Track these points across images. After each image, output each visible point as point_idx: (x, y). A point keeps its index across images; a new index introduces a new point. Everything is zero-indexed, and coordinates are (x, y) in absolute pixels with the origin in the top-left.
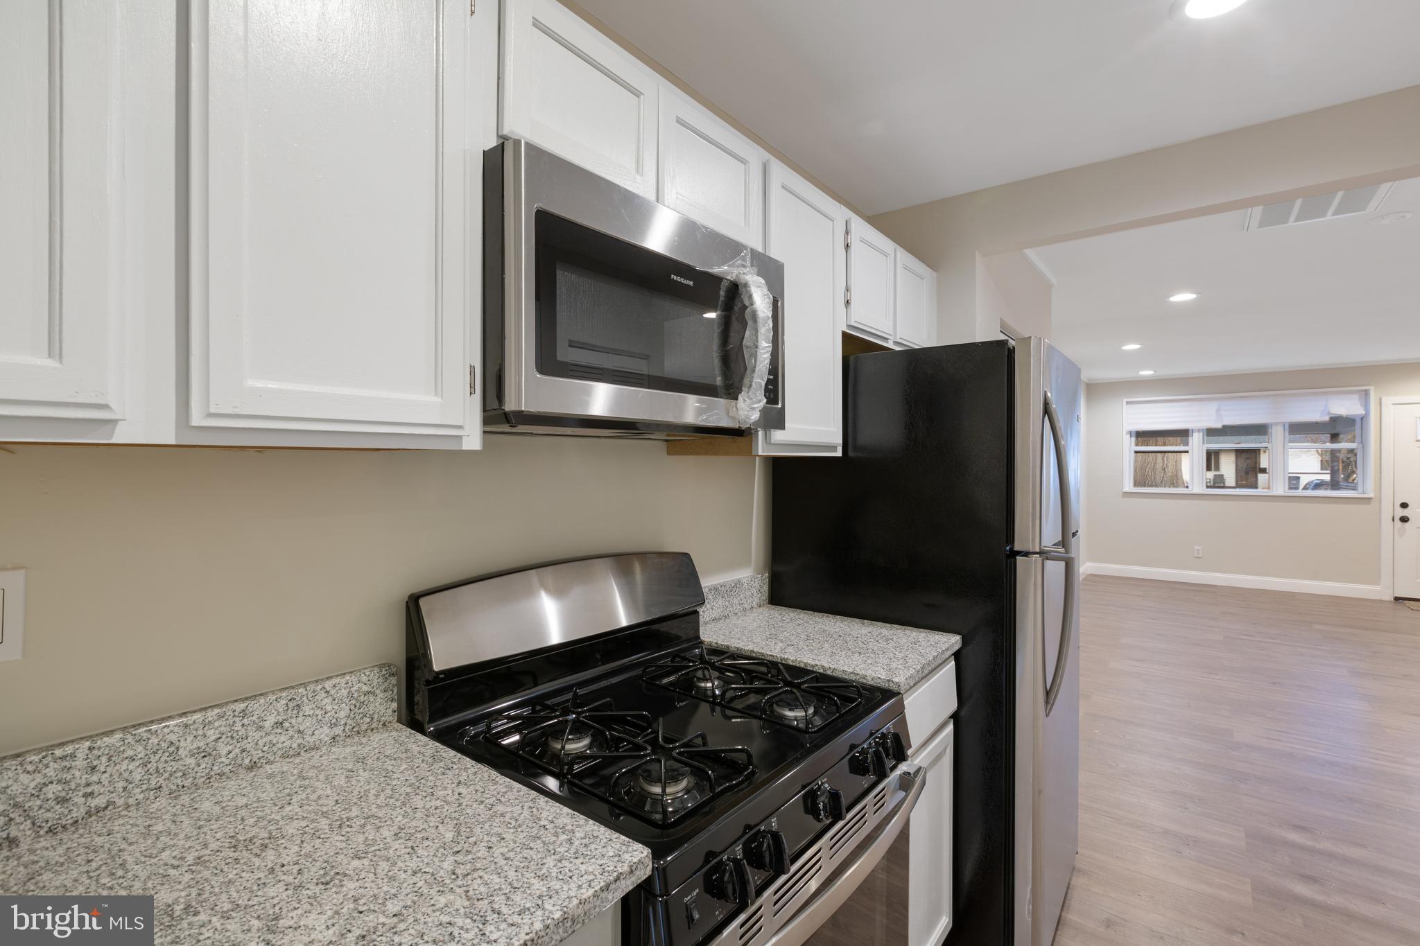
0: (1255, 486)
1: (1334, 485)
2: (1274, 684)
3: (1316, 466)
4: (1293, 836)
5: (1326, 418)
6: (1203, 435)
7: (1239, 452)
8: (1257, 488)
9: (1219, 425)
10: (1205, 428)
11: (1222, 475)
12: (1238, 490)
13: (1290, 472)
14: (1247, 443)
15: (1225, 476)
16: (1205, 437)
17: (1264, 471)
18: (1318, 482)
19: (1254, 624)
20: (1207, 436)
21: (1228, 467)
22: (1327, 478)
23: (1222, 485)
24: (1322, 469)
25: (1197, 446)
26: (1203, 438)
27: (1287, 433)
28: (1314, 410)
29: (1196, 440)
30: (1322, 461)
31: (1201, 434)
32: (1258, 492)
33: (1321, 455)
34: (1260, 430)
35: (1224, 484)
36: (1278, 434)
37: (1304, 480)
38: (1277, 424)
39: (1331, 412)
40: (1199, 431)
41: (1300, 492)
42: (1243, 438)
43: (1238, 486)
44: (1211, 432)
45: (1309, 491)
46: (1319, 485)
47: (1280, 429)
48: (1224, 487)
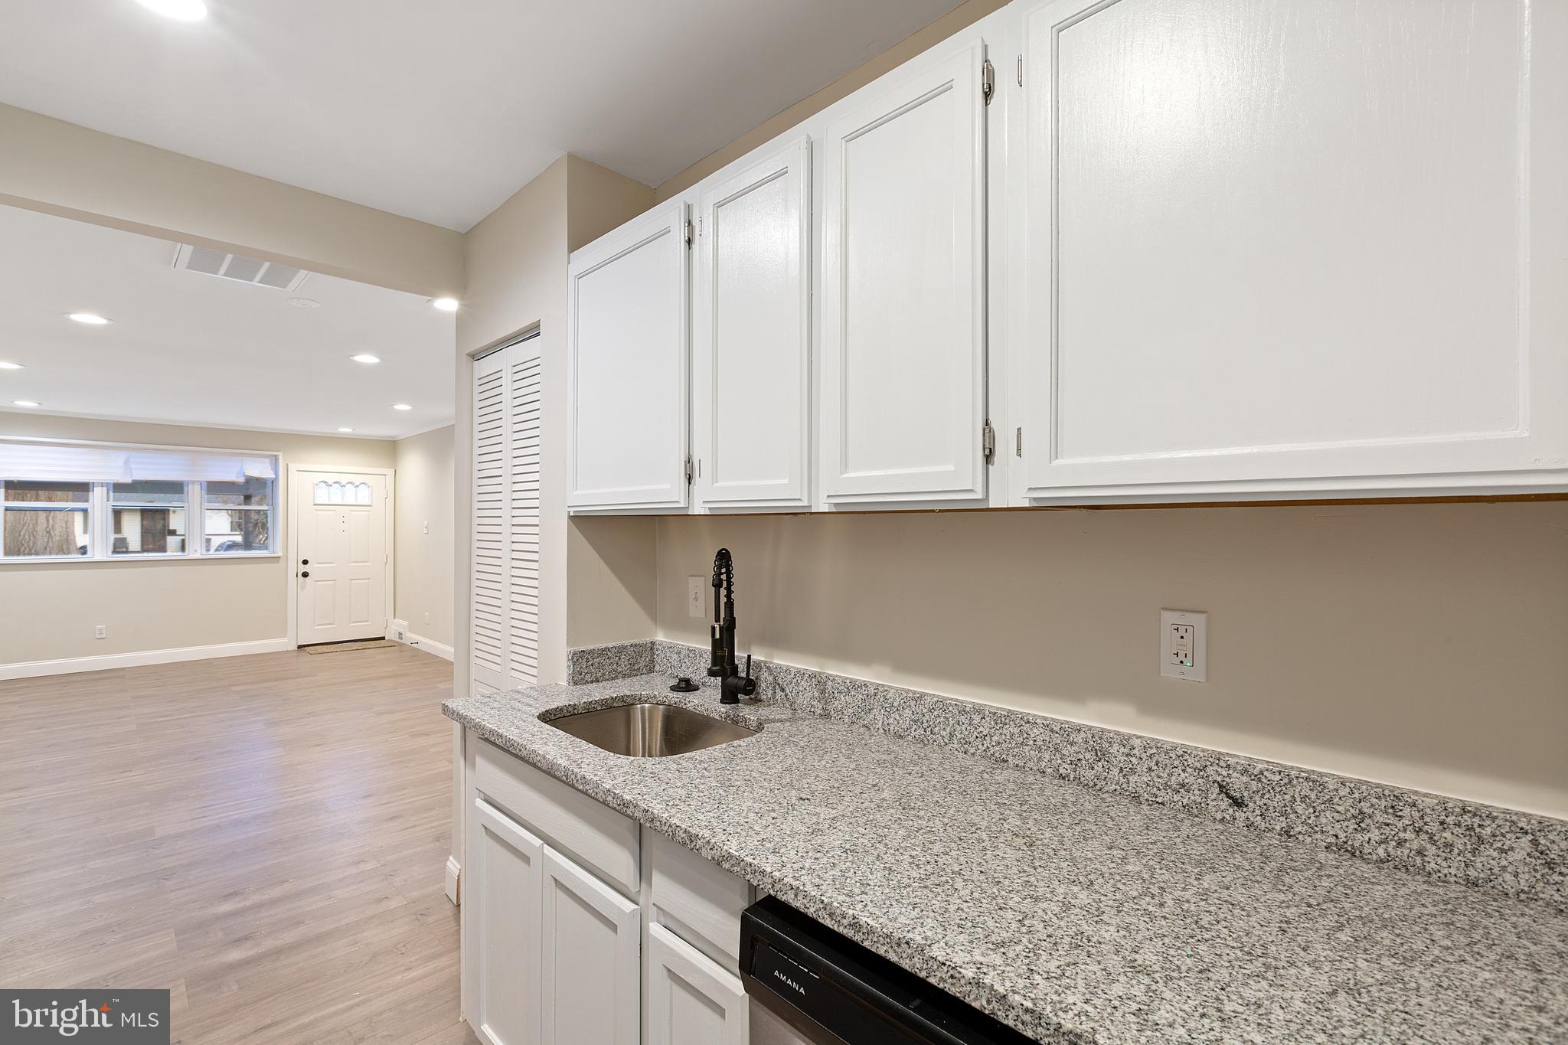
0: (163, 549)
1: (247, 545)
2: (196, 759)
3: (227, 529)
4: (226, 907)
5: (242, 480)
6: (108, 490)
7: (144, 512)
8: (165, 551)
9: (128, 480)
10: (112, 482)
11: (125, 538)
12: (145, 554)
13: (207, 533)
14: (158, 502)
15: (128, 540)
16: (111, 494)
17: (173, 533)
18: (230, 543)
19: (171, 702)
20: (114, 492)
21: (132, 528)
22: (239, 539)
23: (125, 550)
24: (231, 531)
25: (99, 503)
26: (108, 493)
27: (204, 492)
28: (231, 471)
29: (98, 495)
30: (232, 522)
31: (105, 489)
32: (170, 554)
33: (231, 516)
34: (175, 488)
35: (127, 548)
36: (195, 493)
37: (216, 541)
38: (193, 482)
39: (247, 474)
40: (102, 485)
41: (212, 554)
42: (156, 496)
43: (143, 551)
44: (119, 488)
45: (222, 552)
46: (232, 546)
47: (197, 488)
48: (127, 552)
